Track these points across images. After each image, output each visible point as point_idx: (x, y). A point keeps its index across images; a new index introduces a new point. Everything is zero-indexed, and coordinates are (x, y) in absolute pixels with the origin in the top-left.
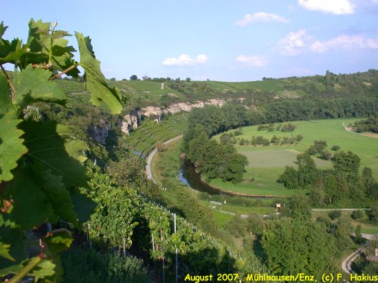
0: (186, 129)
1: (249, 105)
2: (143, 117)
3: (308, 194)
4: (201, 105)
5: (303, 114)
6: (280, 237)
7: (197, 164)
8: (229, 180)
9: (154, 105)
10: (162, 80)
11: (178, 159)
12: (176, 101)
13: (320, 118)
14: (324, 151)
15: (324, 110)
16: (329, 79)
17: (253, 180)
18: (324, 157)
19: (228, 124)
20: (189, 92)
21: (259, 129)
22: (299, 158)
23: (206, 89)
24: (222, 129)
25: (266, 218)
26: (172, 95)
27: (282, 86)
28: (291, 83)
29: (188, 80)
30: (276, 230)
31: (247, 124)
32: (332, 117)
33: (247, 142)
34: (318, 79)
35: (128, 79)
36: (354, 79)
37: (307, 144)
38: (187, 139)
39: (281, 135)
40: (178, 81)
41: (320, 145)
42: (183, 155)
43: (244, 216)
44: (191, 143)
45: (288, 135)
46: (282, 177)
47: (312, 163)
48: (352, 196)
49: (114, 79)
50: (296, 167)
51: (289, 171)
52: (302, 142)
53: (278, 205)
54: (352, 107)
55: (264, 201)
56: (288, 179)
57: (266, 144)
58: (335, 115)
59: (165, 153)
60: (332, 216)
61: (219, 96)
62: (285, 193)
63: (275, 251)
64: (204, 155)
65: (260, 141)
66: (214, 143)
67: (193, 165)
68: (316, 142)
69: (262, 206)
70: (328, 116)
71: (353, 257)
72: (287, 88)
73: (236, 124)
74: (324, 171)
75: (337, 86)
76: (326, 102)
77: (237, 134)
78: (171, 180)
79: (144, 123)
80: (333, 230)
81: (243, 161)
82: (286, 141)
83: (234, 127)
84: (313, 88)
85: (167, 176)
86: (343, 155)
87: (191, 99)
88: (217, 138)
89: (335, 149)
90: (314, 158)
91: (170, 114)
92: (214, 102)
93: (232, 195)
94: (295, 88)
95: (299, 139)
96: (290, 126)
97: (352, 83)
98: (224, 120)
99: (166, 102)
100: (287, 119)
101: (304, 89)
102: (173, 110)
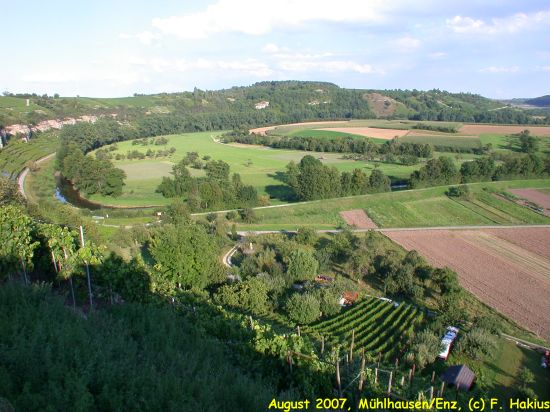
0: (59, 147)
1: (123, 120)
3: (185, 201)
5: (174, 128)
6: (167, 242)
7: (74, 181)
8: (109, 194)
9: (21, 123)
10: (27, 96)
11: (53, 178)
12: (44, 118)
13: (191, 131)
14: (196, 161)
15: (194, 124)
16: (197, 95)
17: (132, 192)
18: (197, 167)
19: (102, 140)
20: (58, 108)
21: (134, 144)
22: (174, 168)
23: (76, 106)
24: (97, 145)
25: (149, 227)
26: (40, 112)
27: (153, 101)
28: (162, 99)
29: (57, 96)
30: (162, 237)
31: (121, 139)
32: (201, 130)
33: (123, 157)
34: (187, 95)
36: (220, 95)
37: (180, 156)
38: (61, 157)
39: (155, 149)
40: (45, 97)
41: (193, 156)
42: (58, 173)
43: (127, 227)
44: (65, 161)
45: (162, 148)
46: (160, 187)
47: (187, 172)
48: (226, 200)
50: (172, 177)
51: (166, 181)
52: (176, 154)
53: (159, 214)
54: (219, 121)
55: (146, 211)
56: (166, 189)
57: (142, 157)
58: (204, 128)
59: (38, 173)
60: (209, 218)
61: (91, 112)
62: (164, 202)
63: (163, 255)
64: (81, 172)
65: (135, 155)
66: (91, 159)
67: (69, 182)
68: (189, 154)
69: (144, 215)
70: (197, 129)
71: (232, 252)
72: (159, 103)
73: (110, 139)
74: (198, 179)
75: (204, 102)
76: (195, 117)
77: (113, 149)
78: (48, 199)
80: (211, 230)
81: (121, 175)
82: (160, 154)
83: (109, 143)
84: (182, 103)
85: (43, 195)
86: (214, 163)
87: (61, 116)
88: (92, 154)
89: (206, 158)
90: (188, 168)
91: (39, 132)
92: (86, 118)
93: (113, 209)
94: (165, 104)
95: (173, 151)
96: (163, 139)
97: (218, 99)
98: (98, 136)
99: (33, 120)
100: (160, 133)
101: (174, 104)
102: (42, 127)
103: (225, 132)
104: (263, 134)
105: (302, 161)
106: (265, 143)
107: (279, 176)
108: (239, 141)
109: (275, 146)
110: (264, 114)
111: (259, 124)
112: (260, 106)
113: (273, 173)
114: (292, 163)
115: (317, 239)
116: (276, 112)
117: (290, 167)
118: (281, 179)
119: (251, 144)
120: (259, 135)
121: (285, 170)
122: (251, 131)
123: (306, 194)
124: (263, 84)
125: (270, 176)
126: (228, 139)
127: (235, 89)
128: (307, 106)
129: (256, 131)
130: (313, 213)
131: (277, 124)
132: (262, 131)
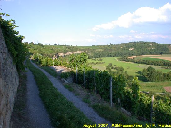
1: (89, 53)
2: (59, 56)
4: (75, 53)
5: (104, 55)
9: (62, 53)
10: (64, 45)
12: (68, 51)
13: (109, 57)
15: (110, 55)
16: (111, 46)
18: (112, 68)
20: (72, 49)
21: (92, 60)
23: (76, 48)
26: (67, 50)
27: (98, 47)
28: (100, 47)
29: (71, 45)
32: (112, 57)
34: (108, 46)
35: (54, 45)
36: (118, 46)
37: (107, 64)
40: (68, 46)
41: (111, 65)
49: (49, 45)
52: (105, 64)
57: (95, 64)
61: (80, 50)
65: (93, 63)
68: (109, 64)
70: (111, 56)
72: (99, 48)
74: (114, 72)
75: (113, 48)
76: (110, 52)
79: (59, 58)
82: (100, 63)
84: (106, 48)
87: (72, 51)
89: (115, 66)
91: (66, 55)
92: (79, 52)
95: (104, 63)
96: (101, 59)
97: (117, 47)
99: (65, 52)
100: (100, 57)
102: (67, 54)
103: (120, 57)
104: (132, 58)
105: (148, 68)
106: (133, 61)
107: (139, 73)
108: (124, 61)
109: (136, 63)
110: (132, 52)
111: (130, 55)
112: (131, 50)
113: (137, 72)
114: (144, 69)
115: (156, 96)
116: (136, 51)
117: (144, 70)
118: (140, 74)
119: (128, 62)
120: (131, 59)
121: (142, 71)
122: (128, 58)
123: (151, 80)
124: (131, 42)
125: (136, 72)
126: (121, 59)
127: (123, 44)
128: (146, 50)
129: (130, 57)
130: (153, 86)
131: (136, 55)
132: (132, 57)
